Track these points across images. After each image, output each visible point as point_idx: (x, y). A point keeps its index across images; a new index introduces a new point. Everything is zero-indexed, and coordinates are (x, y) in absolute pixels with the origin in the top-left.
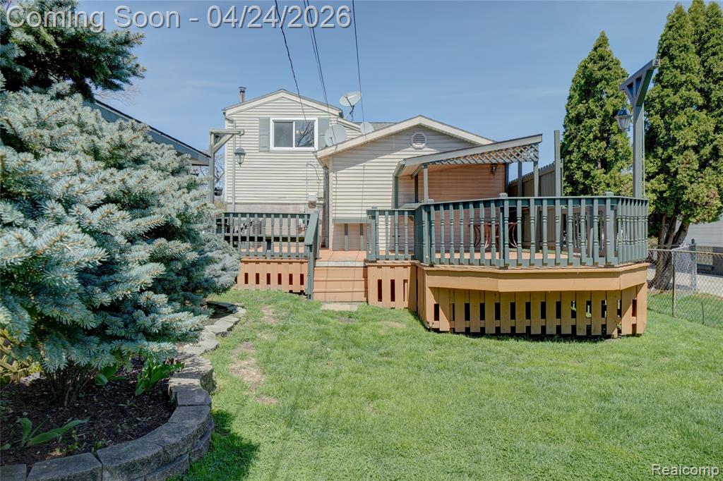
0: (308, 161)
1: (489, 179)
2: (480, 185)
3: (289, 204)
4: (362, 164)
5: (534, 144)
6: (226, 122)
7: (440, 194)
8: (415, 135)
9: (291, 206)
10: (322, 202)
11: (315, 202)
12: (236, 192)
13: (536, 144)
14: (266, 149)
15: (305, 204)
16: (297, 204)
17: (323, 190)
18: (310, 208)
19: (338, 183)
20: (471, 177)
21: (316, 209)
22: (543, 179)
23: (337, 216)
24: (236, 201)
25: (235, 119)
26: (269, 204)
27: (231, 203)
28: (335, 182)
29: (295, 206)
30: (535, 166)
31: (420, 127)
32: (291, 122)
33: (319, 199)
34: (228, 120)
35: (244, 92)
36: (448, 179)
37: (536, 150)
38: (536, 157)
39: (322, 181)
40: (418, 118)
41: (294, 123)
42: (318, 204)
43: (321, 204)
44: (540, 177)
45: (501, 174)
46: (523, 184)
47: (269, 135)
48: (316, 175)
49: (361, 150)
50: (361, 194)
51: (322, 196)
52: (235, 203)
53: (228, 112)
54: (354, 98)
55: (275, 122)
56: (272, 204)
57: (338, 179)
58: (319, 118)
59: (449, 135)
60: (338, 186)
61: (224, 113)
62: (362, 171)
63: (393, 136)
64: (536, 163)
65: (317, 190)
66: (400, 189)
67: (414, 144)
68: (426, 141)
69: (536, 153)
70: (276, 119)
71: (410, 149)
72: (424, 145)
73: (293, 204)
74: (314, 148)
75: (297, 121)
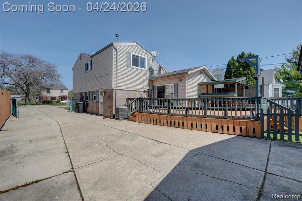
0: (144, 74)
3: (137, 91)
8: (201, 71)
9: (138, 92)
10: (148, 91)
11: (146, 91)
14: (130, 66)
15: (143, 91)
17: (148, 86)
25: (118, 49)
26: (130, 90)
27: (115, 89)
39: (148, 83)
41: (139, 57)
47: (131, 60)
48: (146, 80)
51: (148, 89)
53: (114, 45)
55: (133, 55)
58: (147, 58)
70: (133, 53)
71: (200, 76)
72: (202, 75)
73: (139, 91)
74: (146, 69)
75: (140, 57)
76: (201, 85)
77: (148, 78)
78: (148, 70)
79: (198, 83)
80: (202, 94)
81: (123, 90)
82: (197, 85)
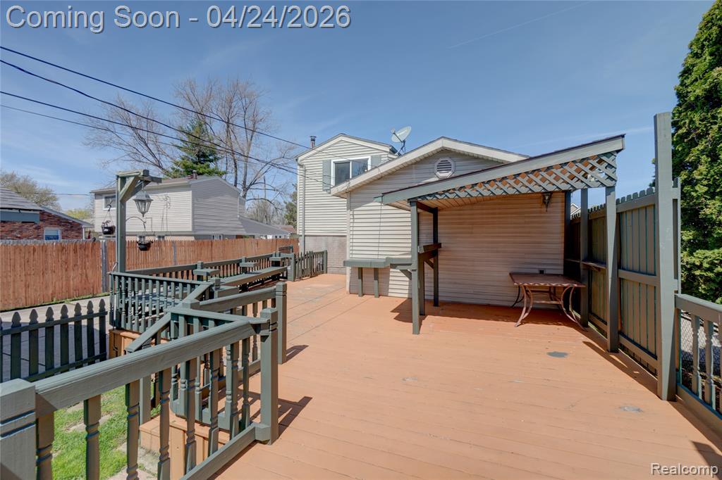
1: (541, 212)
2: (527, 220)
5: (605, 154)
6: (298, 167)
7: (472, 233)
8: (439, 161)
13: (609, 154)
19: (355, 221)
20: (514, 210)
22: (627, 220)
23: (354, 256)
24: (305, 234)
28: (352, 221)
30: (608, 194)
31: (444, 151)
32: (349, 162)
34: (300, 165)
35: (314, 140)
36: (482, 214)
37: (610, 166)
38: (609, 177)
40: (440, 141)
41: (351, 163)
44: (619, 215)
45: (560, 204)
46: (590, 223)
47: (330, 176)
49: (377, 184)
50: (378, 233)
52: (305, 236)
53: (300, 159)
54: (403, 133)
57: (355, 217)
59: (483, 159)
60: (355, 225)
61: (297, 160)
63: (414, 166)
64: (610, 189)
66: (422, 227)
67: (438, 173)
68: (452, 169)
69: (609, 171)
70: (337, 160)
72: (450, 173)
75: (353, 161)
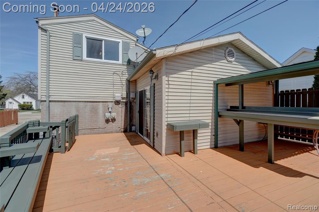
0: (115, 70)
3: (99, 102)
4: (191, 70)
6: (40, 31)
8: (228, 50)
9: (101, 104)
10: (125, 101)
11: (120, 101)
12: (50, 87)
14: (80, 58)
15: (113, 102)
16: (105, 102)
17: (125, 93)
18: (116, 105)
21: (120, 106)
24: (50, 99)
25: (49, 29)
26: (83, 102)
27: (45, 101)
28: (167, 86)
29: (104, 103)
31: (231, 44)
32: (101, 40)
33: (123, 98)
34: (42, 29)
39: (125, 86)
40: (238, 34)
41: (103, 42)
42: (122, 102)
43: (123, 102)
47: (81, 48)
48: (120, 82)
50: (189, 98)
51: (125, 97)
52: (50, 101)
53: (41, 23)
54: (148, 31)
55: (88, 39)
56: (85, 102)
57: (170, 82)
58: (123, 41)
61: (37, 22)
62: (190, 77)
63: (214, 48)
65: (121, 92)
67: (228, 57)
68: (235, 56)
70: (89, 36)
71: (226, 61)
72: (233, 59)
73: (103, 102)
74: (120, 62)
75: (105, 41)
76: (227, 85)
77: (126, 76)
78: (126, 63)
79: (216, 79)
80: (229, 108)
81: (64, 101)
82: (212, 85)
